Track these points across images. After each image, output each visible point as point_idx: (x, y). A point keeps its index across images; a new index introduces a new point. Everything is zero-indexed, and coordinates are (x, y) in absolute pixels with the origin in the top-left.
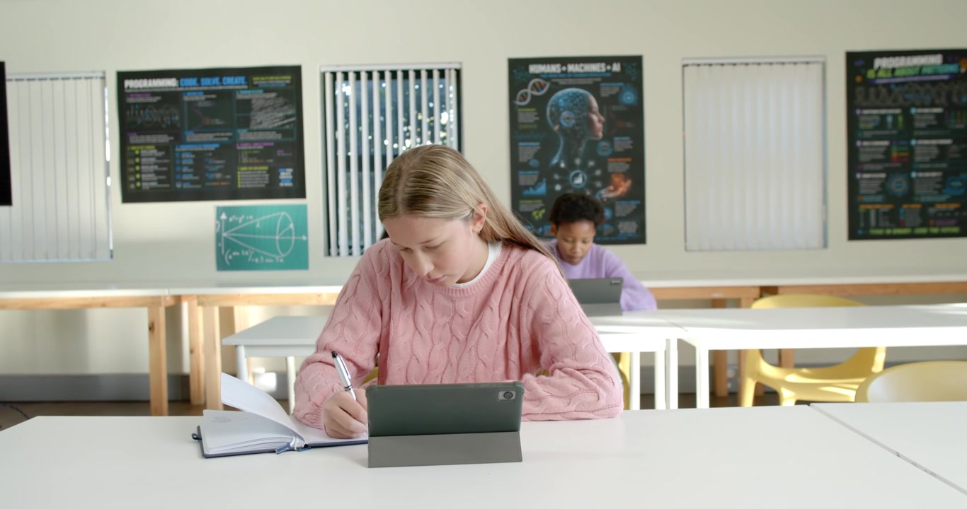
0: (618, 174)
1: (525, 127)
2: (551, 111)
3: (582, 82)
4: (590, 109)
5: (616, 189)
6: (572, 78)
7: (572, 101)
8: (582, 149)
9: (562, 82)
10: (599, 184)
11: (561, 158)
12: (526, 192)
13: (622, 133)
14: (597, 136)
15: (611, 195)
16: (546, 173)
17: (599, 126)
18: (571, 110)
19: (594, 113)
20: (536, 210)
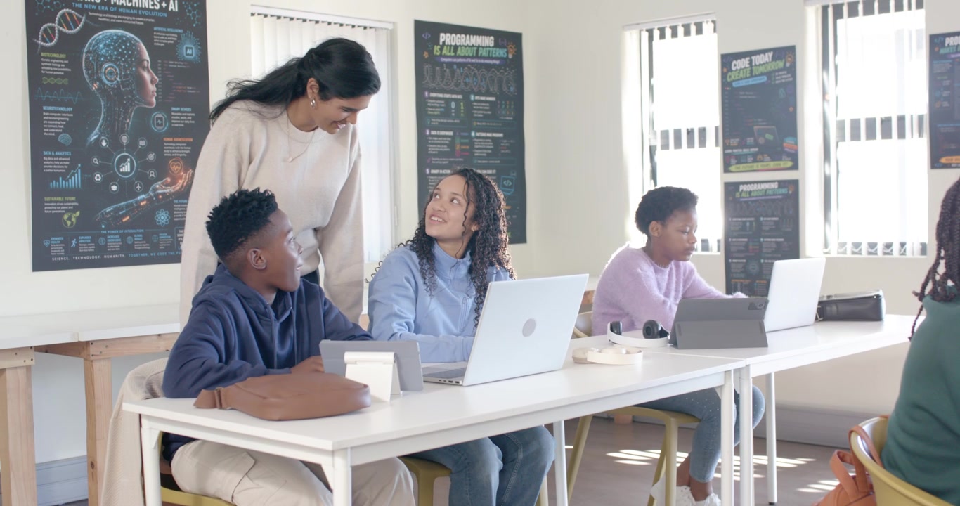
0: (177, 159)
1: (52, 81)
2: (87, 59)
3: (129, 20)
4: (140, 61)
5: (173, 183)
6: (116, 13)
7: (115, 49)
8: (129, 121)
9: (103, 18)
10: (152, 174)
11: (102, 133)
12: (53, 184)
13: (182, 100)
14: (150, 104)
15: (168, 190)
16: (81, 155)
17: (152, 88)
18: (115, 61)
19: (144, 68)
20: (67, 211)
